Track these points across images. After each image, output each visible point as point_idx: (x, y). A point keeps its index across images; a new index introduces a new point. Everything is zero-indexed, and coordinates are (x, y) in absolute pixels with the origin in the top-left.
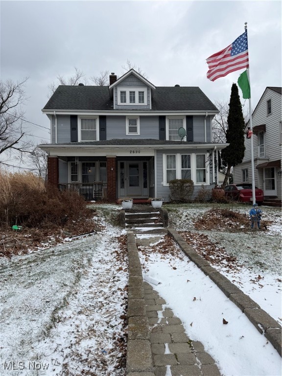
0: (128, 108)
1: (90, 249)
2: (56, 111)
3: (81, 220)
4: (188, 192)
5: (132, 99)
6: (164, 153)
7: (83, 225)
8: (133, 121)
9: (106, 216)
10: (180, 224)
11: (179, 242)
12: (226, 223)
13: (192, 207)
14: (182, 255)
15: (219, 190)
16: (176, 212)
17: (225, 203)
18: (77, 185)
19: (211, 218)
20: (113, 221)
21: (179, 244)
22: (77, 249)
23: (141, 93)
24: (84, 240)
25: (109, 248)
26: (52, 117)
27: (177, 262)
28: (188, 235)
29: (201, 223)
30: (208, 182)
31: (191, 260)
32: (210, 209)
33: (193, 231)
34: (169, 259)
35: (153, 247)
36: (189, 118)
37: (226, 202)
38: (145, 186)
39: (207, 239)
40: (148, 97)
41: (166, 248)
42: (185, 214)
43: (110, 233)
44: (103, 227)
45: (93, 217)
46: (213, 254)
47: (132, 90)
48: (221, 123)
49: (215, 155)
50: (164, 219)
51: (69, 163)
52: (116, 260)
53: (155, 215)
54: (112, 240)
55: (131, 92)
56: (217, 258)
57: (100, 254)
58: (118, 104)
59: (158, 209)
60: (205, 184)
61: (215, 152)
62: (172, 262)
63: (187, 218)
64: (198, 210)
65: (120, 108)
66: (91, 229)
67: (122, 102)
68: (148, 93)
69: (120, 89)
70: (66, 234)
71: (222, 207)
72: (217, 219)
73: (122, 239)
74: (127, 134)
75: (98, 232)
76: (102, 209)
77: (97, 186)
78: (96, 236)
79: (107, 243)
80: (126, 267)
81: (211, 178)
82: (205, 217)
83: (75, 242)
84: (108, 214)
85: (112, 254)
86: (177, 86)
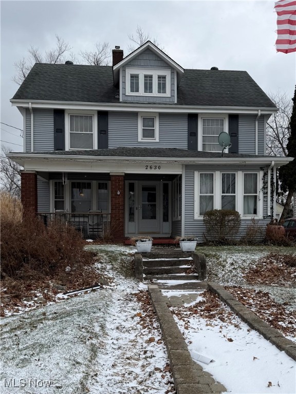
0: (141, 100)
1: (100, 310)
2: (32, 103)
3: (77, 268)
4: (232, 228)
5: (148, 88)
6: (196, 170)
7: (81, 275)
8: (149, 120)
9: (114, 263)
10: (223, 276)
11: (229, 301)
12: (292, 275)
13: (239, 251)
14: (237, 320)
15: (277, 227)
16: (217, 259)
17: (285, 246)
18: (64, 215)
19: (269, 267)
20: (125, 269)
21: (229, 305)
22: (78, 311)
23: (162, 78)
24: (87, 297)
25: (126, 309)
26: (26, 111)
27: (231, 331)
28: (239, 292)
29: (254, 274)
30: (260, 215)
31: (252, 327)
32: (266, 254)
33: (245, 287)
34: (219, 327)
35: (190, 309)
36: (233, 118)
37: (287, 245)
38: (166, 219)
39: (269, 298)
40: (172, 84)
41: (211, 311)
42: (229, 261)
43: (122, 288)
44: (110, 278)
45: (93, 264)
46: (283, 320)
47: (148, 73)
48: (275, 127)
49: (272, 175)
50: (200, 268)
51: (52, 183)
52: (141, 327)
53: (186, 262)
54: (128, 298)
55: (146, 76)
56: (290, 325)
57: (115, 318)
58: (127, 94)
59: (190, 253)
60: (256, 218)
61: (272, 170)
62: (224, 331)
63: (233, 267)
64: (249, 256)
65: (129, 99)
66: (93, 282)
67: (132, 91)
68: (171, 78)
69: (130, 72)
70: (58, 288)
71: (284, 251)
72: (278, 269)
73: (142, 297)
74: (140, 140)
75: (104, 286)
76: (107, 252)
77: (95, 218)
78: (103, 291)
79: (122, 302)
80: (160, 338)
81: (265, 209)
82: (260, 265)
83: (74, 299)
84: (115, 259)
85: (133, 318)
86: (214, 69)
